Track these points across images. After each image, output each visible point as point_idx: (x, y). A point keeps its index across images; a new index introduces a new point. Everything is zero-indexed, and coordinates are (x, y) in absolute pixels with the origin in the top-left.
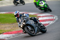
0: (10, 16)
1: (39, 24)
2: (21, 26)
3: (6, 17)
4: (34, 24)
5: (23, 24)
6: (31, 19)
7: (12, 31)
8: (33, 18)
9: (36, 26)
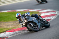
0: (13, 14)
5: (25, 22)
7: (15, 28)
8: (34, 15)
9: (39, 22)
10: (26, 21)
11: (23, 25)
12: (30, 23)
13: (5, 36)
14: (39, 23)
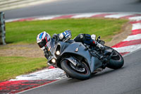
2: (54, 61)
3: (56, 28)
4: (86, 50)
11: (50, 62)
12: (69, 57)
13: (46, 78)
14: (93, 58)
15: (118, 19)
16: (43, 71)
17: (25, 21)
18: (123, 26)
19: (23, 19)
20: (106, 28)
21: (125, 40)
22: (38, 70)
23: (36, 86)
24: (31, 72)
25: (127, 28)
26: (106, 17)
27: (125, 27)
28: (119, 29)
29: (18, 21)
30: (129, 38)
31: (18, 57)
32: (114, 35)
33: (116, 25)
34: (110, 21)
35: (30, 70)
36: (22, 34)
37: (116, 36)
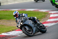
1: (38, 24)
4: (33, 24)
6: (30, 19)
8: (32, 18)
9: (35, 26)
10: (21, 23)
13: (14, 35)
15: (45, 12)
16: (13, 32)
17: (6, 10)
18: (46, 15)
19: (5, 9)
20: (39, 16)
21: (47, 21)
22: (11, 31)
23: (9, 38)
24: (8, 32)
25: (48, 16)
26: (40, 11)
27: (47, 15)
28: (45, 16)
29: (3, 10)
30: (49, 20)
31: (3, 25)
32: (42, 18)
33: (43, 15)
34: (41, 13)
35: (7, 31)
36: (5, 16)
37: (43, 19)
